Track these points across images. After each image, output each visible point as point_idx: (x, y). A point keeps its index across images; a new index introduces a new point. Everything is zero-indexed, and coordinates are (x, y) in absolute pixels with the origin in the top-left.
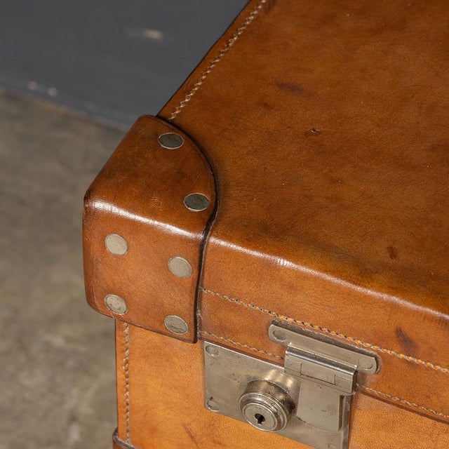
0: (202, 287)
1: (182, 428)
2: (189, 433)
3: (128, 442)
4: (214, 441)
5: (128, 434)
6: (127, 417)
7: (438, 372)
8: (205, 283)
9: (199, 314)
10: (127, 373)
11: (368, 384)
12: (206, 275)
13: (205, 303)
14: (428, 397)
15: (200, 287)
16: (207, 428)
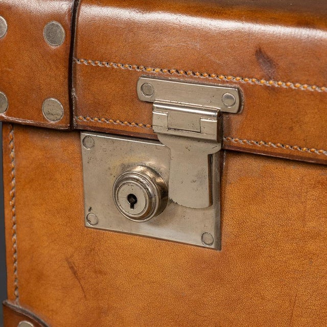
0: (76, 57)
1: (65, 264)
2: (72, 268)
3: (17, 304)
4: (95, 272)
5: (16, 293)
6: (15, 269)
7: (298, 91)
8: (79, 51)
9: (74, 94)
10: (13, 210)
11: (234, 133)
12: (79, 41)
13: (79, 78)
14: (291, 129)
15: (74, 58)
16: (88, 255)
